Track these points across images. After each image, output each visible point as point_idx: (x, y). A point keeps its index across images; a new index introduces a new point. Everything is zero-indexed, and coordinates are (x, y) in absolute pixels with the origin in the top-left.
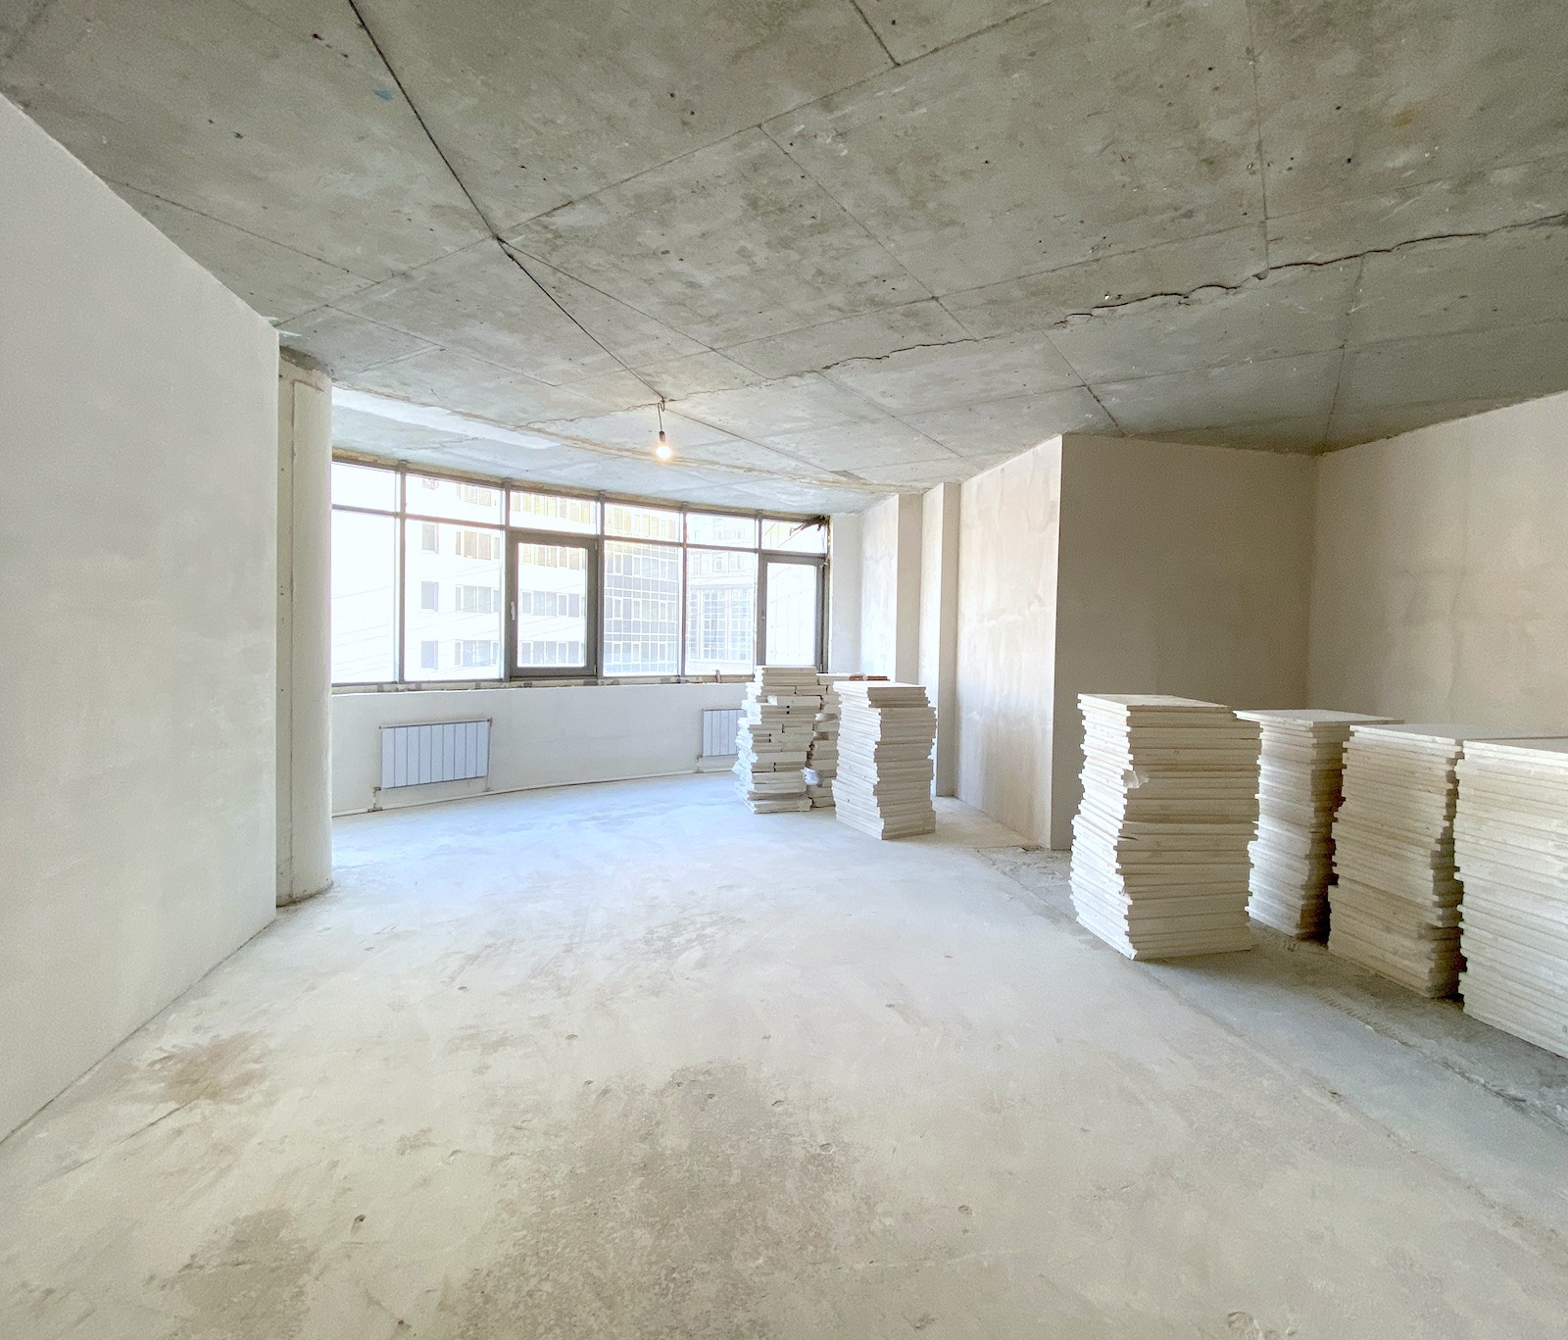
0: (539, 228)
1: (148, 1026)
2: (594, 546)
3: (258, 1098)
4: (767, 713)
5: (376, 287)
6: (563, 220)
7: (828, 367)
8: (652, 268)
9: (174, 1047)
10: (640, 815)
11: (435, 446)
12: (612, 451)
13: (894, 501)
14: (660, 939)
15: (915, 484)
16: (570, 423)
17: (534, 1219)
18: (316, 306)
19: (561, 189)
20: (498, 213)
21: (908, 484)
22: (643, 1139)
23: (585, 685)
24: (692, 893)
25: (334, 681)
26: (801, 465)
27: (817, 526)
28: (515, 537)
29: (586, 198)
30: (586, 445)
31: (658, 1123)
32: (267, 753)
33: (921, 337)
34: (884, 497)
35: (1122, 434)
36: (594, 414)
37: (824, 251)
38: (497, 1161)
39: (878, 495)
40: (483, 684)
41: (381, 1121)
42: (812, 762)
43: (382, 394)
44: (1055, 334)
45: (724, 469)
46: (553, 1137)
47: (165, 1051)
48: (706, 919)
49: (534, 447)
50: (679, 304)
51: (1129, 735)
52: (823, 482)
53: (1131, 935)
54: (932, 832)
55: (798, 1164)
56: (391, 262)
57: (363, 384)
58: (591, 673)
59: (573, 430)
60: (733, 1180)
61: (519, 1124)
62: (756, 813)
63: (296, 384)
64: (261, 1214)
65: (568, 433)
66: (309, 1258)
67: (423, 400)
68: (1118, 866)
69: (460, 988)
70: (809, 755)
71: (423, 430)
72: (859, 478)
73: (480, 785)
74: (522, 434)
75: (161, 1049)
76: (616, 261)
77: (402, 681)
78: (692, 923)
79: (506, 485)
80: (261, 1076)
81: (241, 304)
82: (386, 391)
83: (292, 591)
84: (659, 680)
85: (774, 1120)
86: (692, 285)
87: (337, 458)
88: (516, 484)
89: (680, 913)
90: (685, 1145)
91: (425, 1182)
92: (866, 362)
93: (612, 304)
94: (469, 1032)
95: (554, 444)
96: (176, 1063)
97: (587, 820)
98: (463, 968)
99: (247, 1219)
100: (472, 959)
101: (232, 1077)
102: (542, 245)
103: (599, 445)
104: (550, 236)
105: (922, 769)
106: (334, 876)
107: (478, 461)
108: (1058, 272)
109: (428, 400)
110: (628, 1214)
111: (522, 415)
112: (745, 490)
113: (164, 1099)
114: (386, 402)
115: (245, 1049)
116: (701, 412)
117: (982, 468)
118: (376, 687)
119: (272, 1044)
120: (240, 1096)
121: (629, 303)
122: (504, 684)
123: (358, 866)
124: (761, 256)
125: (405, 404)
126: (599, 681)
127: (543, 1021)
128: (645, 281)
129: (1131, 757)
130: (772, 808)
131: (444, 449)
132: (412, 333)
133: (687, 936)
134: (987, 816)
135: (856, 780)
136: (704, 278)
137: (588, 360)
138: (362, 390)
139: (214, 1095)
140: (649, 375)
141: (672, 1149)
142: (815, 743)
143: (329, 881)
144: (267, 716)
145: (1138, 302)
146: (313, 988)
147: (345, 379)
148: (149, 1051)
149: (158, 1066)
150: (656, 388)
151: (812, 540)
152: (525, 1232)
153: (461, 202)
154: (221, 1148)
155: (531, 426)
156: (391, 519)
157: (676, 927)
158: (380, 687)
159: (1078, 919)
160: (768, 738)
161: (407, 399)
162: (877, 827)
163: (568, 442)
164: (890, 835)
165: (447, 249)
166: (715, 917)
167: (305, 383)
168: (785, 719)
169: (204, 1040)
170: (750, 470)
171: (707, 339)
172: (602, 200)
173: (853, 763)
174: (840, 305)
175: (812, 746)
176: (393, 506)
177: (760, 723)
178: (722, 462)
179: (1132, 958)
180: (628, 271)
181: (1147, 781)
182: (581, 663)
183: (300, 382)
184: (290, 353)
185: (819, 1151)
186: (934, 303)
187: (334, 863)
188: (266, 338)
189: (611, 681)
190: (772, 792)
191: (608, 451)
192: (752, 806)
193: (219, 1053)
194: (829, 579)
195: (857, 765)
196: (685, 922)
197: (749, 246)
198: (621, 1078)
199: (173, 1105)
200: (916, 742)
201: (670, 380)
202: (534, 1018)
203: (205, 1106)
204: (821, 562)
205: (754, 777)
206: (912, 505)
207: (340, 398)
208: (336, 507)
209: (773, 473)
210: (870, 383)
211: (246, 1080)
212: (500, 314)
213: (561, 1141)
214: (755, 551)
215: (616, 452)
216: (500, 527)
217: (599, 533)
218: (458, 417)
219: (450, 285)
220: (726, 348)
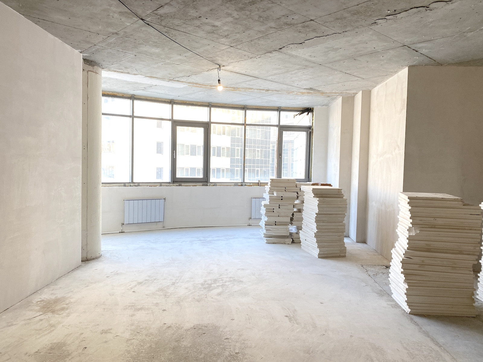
0: (154, 15)
1: (38, 292)
2: (206, 126)
3: (64, 314)
4: (271, 199)
5: (108, 38)
6: (161, 11)
7: (280, 49)
8: (197, 22)
9: (44, 298)
10: (219, 240)
11: (143, 89)
12: (208, 87)
13: (339, 100)
14: (207, 284)
15: (347, 91)
16: (188, 78)
17: (134, 356)
18: (92, 45)
19: (158, 3)
20: (140, 12)
21: (345, 92)
22: (177, 341)
23: (203, 185)
24: (227, 270)
25: (103, 181)
26: (290, 87)
27: (307, 113)
28: (176, 123)
29: (166, 4)
30: (197, 85)
31: (183, 338)
32: (78, 205)
33: (315, 34)
34: (335, 98)
35: (440, 64)
36: (196, 73)
37: (258, 10)
38: (128, 340)
39: (331, 97)
40: (163, 184)
41: (98, 325)
42: (293, 222)
43: (120, 72)
44: (374, 27)
45: (256, 91)
46: (148, 336)
47: (42, 299)
48: (228, 279)
49: (179, 87)
50: (212, 33)
51: (410, 210)
52: (303, 93)
53: (408, 303)
54: (344, 256)
55: (225, 356)
56: (111, 30)
57: (113, 69)
58: (205, 181)
59: (190, 80)
60: (201, 357)
61: (139, 332)
62: (267, 243)
63: (89, 72)
64: (59, 343)
65: (188, 81)
66: (69, 355)
67: (133, 73)
68: (402, 270)
69: (133, 292)
70: (292, 219)
71: (137, 83)
72: (319, 91)
73: (160, 225)
74: (172, 82)
75: (40, 298)
76: (184, 22)
77: (132, 182)
78: (222, 280)
79: (172, 102)
80: (67, 309)
81: (69, 47)
82: (120, 71)
83: (88, 148)
84: (233, 184)
85: (223, 343)
86: (214, 26)
87: (104, 95)
88: (176, 102)
89: (219, 276)
90: (189, 345)
91: (106, 342)
92: (296, 45)
93: (188, 36)
94: (132, 304)
95: (185, 86)
96: (44, 303)
97: (197, 241)
98: (136, 286)
99: (55, 343)
100: (140, 283)
101: (59, 308)
102: (157, 20)
103: (202, 85)
104: (159, 17)
105: (339, 227)
106: (102, 253)
107: (160, 93)
108: (360, 5)
109: (136, 73)
110: (163, 359)
111: (170, 76)
112: (269, 99)
113: (39, 311)
114: (122, 74)
115: (64, 301)
116: (237, 69)
117: (377, 83)
118: (123, 184)
119: (72, 300)
120: (60, 313)
121: (194, 34)
122: (171, 184)
123: (111, 251)
124: (235, 14)
125: (128, 75)
126: (208, 184)
127: (157, 304)
128: (197, 27)
129: (411, 221)
130: (273, 241)
131: (146, 90)
132: (124, 51)
133: (218, 284)
134: (377, 252)
135: (309, 230)
136: (217, 23)
137: (186, 55)
138: (113, 71)
139: (53, 312)
140: (211, 58)
141: (185, 345)
142: (295, 214)
143: (100, 255)
144: (79, 193)
145: (405, 12)
146: (88, 286)
147: (106, 68)
148: (37, 298)
149: (39, 303)
150: (215, 62)
151: (305, 120)
152: (130, 359)
153: (126, 10)
154: (52, 325)
155: (174, 79)
156: (129, 118)
157: (215, 281)
158: (125, 184)
159: (392, 296)
160: (273, 210)
161: (128, 73)
162: (316, 252)
163: (190, 84)
164: (322, 256)
165: (128, 24)
166: (231, 279)
167: (92, 71)
168: (281, 202)
169: (53, 297)
170: (268, 90)
171: (228, 43)
172: (172, 4)
173: (307, 223)
174: (274, 26)
175: (293, 215)
176: (130, 113)
177: (269, 204)
178: (254, 88)
179: (408, 313)
180: (190, 24)
181: (418, 232)
182: (201, 176)
183: (90, 71)
184: (86, 61)
185: (234, 354)
186: (312, 22)
187: (102, 249)
188: (77, 57)
189: (214, 184)
190: (274, 234)
191: (206, 87)
192: (265, 240)
193: (57, 301)
194: (313, 138)
195: (309, 224)
196: (219, 280)
197: (230, 12)
198: (176, 324)
199: (41, 313)
200: (336, 214)
201: (220, 59)
202: (154, 303)
203: (50, 315)
204: (309, 130)
205: (265, 227)
206: (348, 102)
207: (105, 74)
208: (103, 114)
209: (278, 91)
210: (303, 53)
211: (63, 309)
212: (150, 42)
213: (150, 338)
214: (277, 126)
215: (210, 87)
216: (170, 120)
217: (209, 121)
218: (147, 78)
219: (132, 35)
220: (236, 46)
